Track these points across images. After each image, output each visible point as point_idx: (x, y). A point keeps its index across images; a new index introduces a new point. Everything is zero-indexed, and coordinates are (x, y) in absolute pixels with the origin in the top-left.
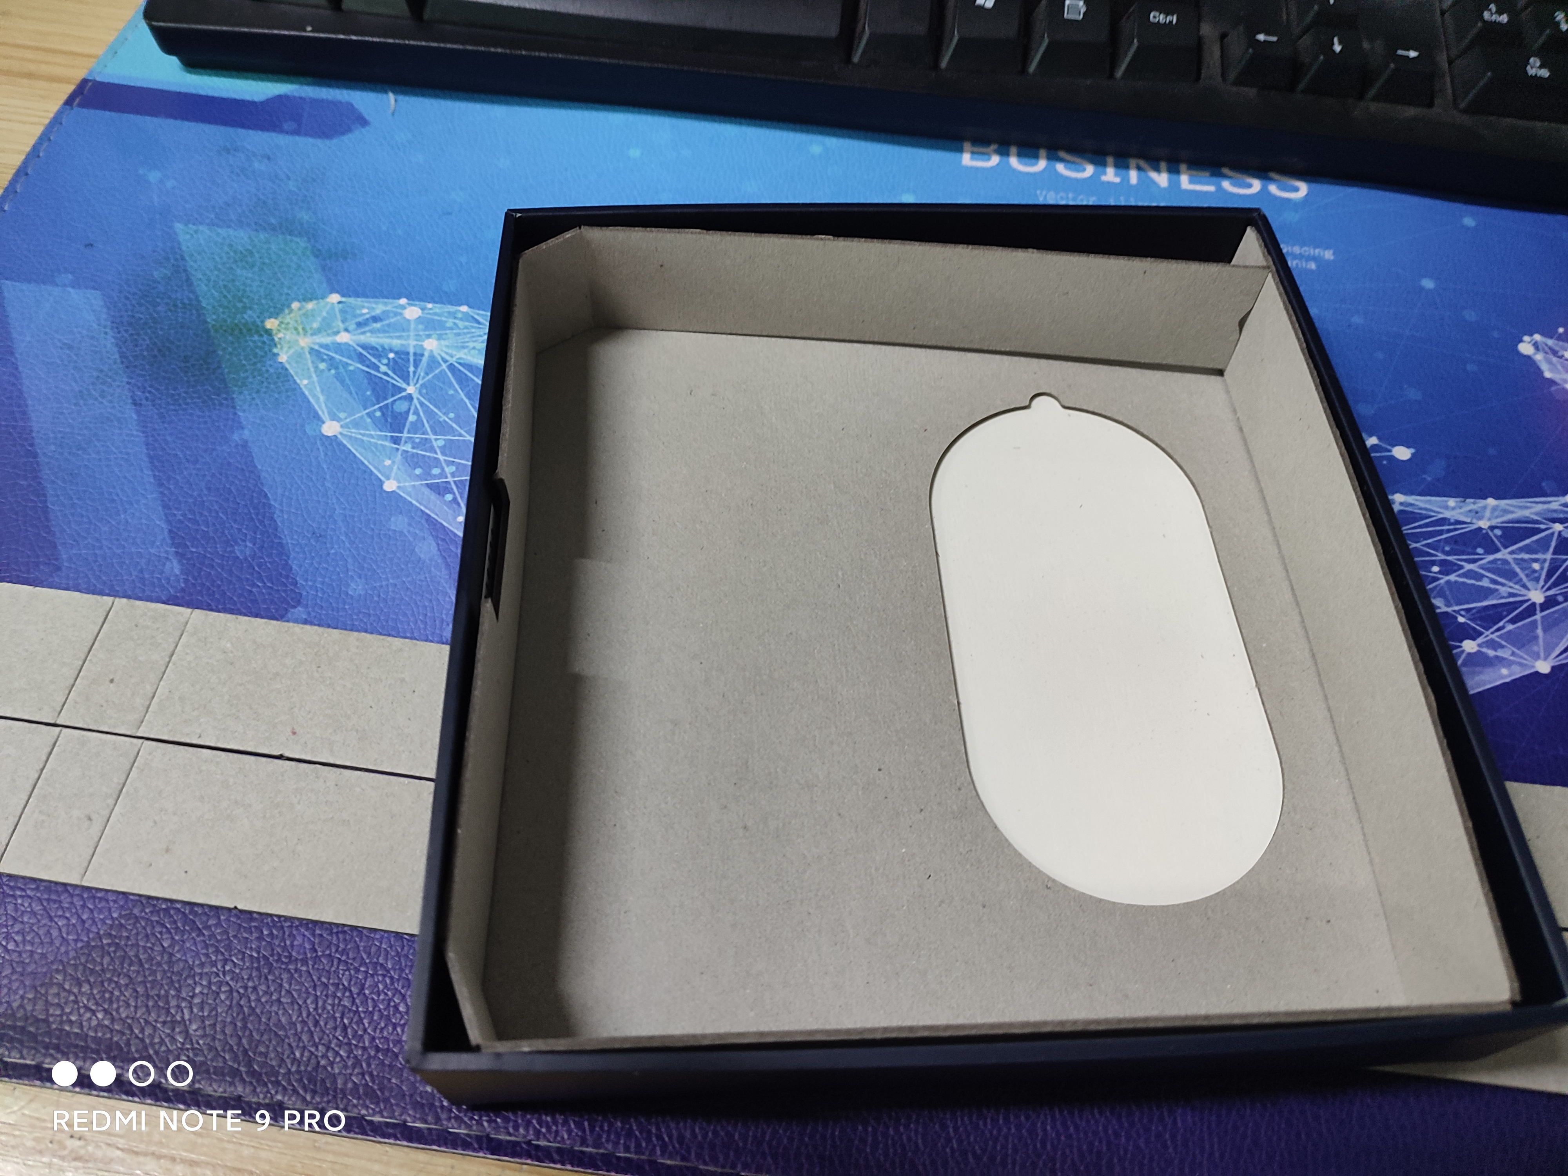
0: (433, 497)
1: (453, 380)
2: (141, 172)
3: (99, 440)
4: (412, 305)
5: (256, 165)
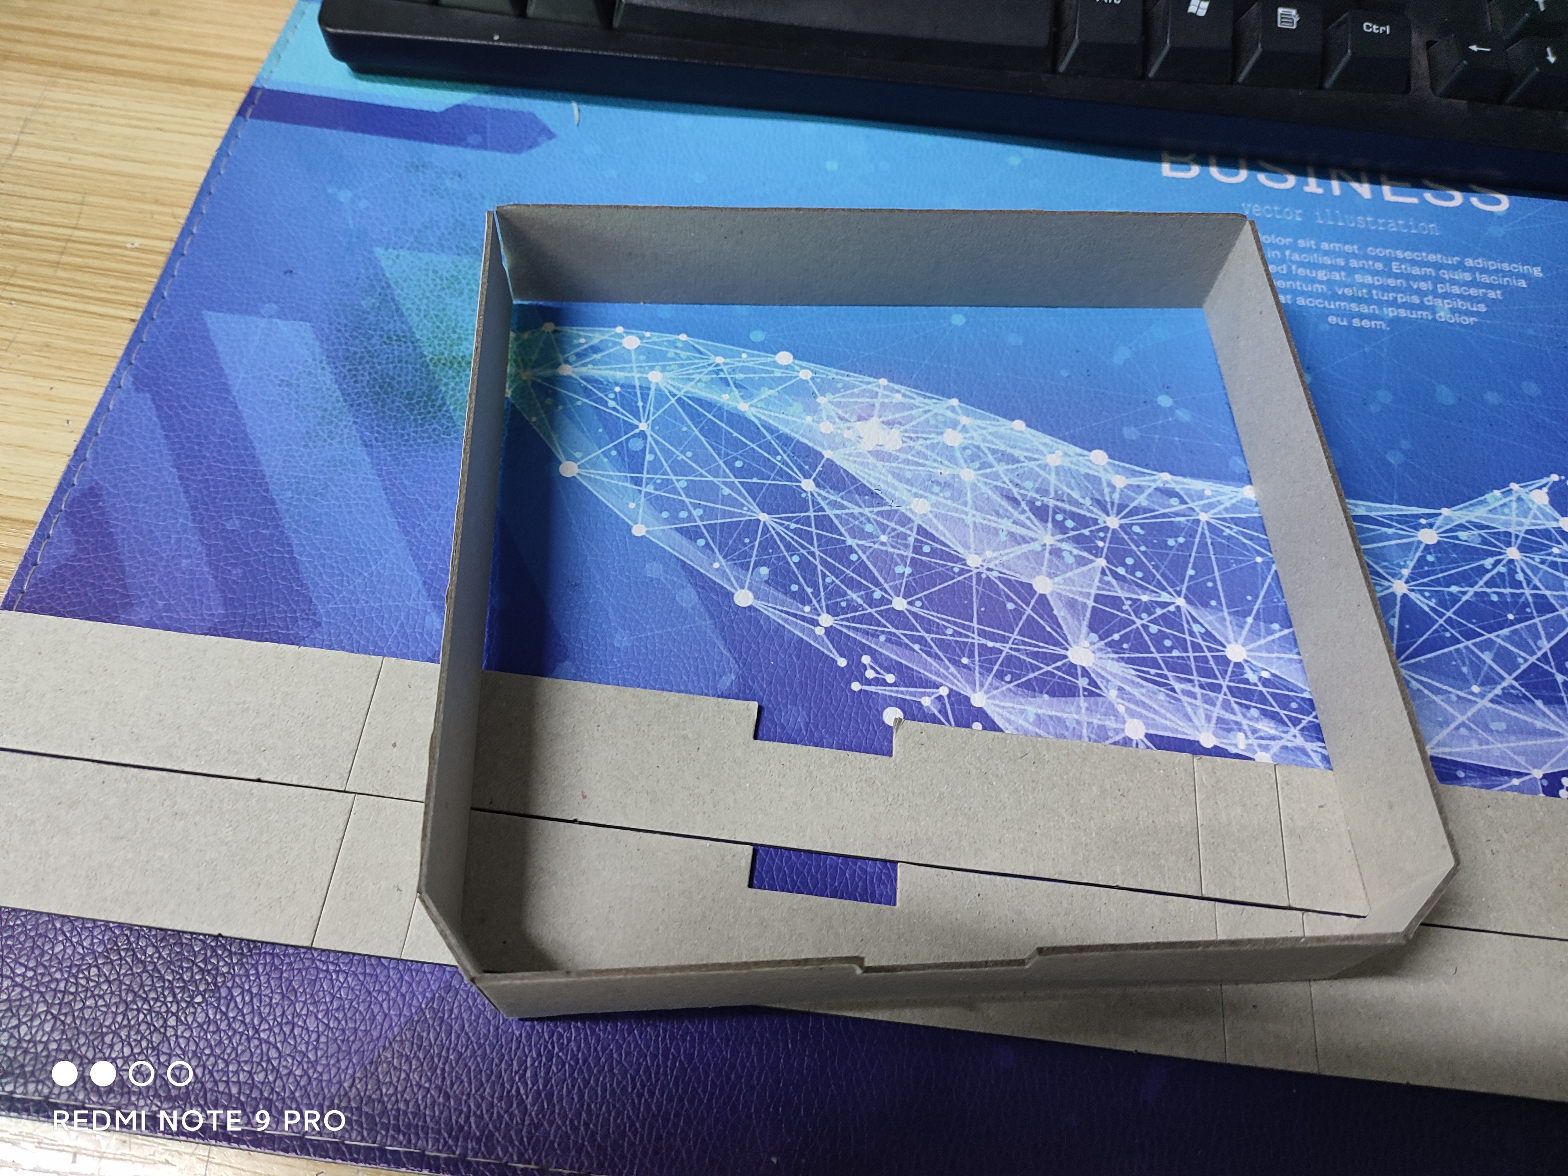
0: (685, 542)
1: (684, 415)
2: (330, 191)
3: (336, 486)
4: (628, 333)
5: (448, 183)
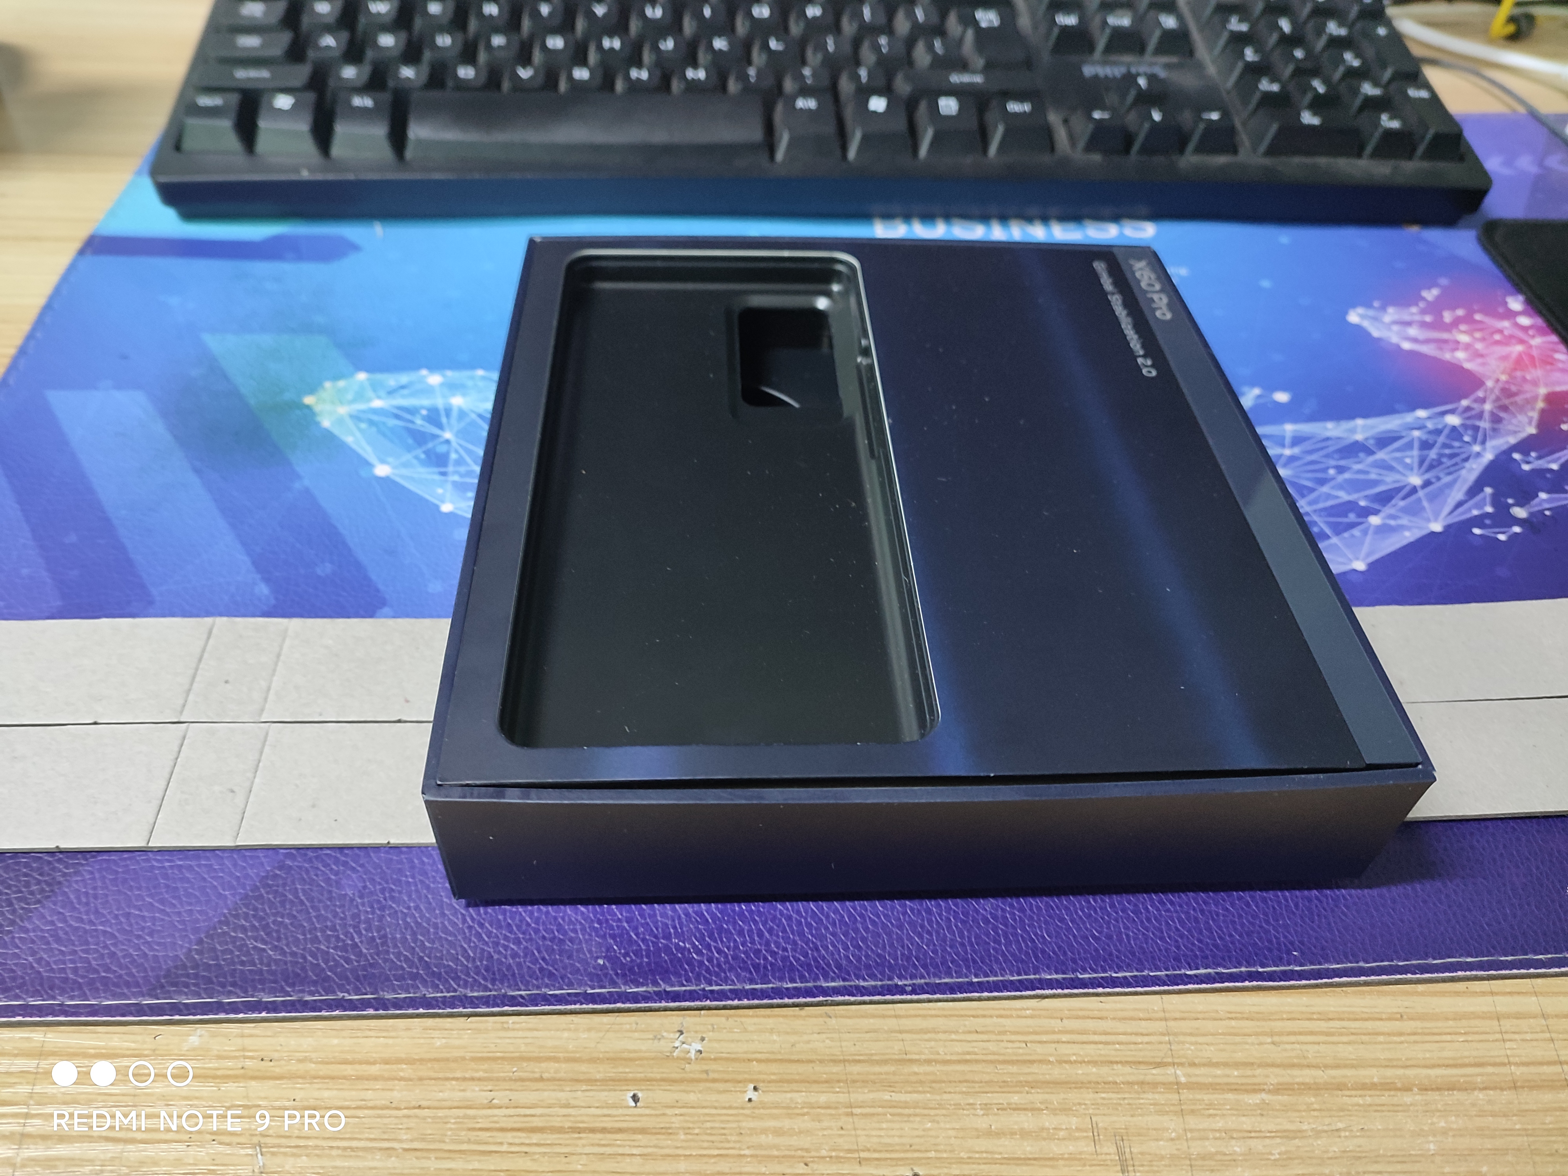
2: (161, 299)
4: (432, 374)
5: (268, 286)
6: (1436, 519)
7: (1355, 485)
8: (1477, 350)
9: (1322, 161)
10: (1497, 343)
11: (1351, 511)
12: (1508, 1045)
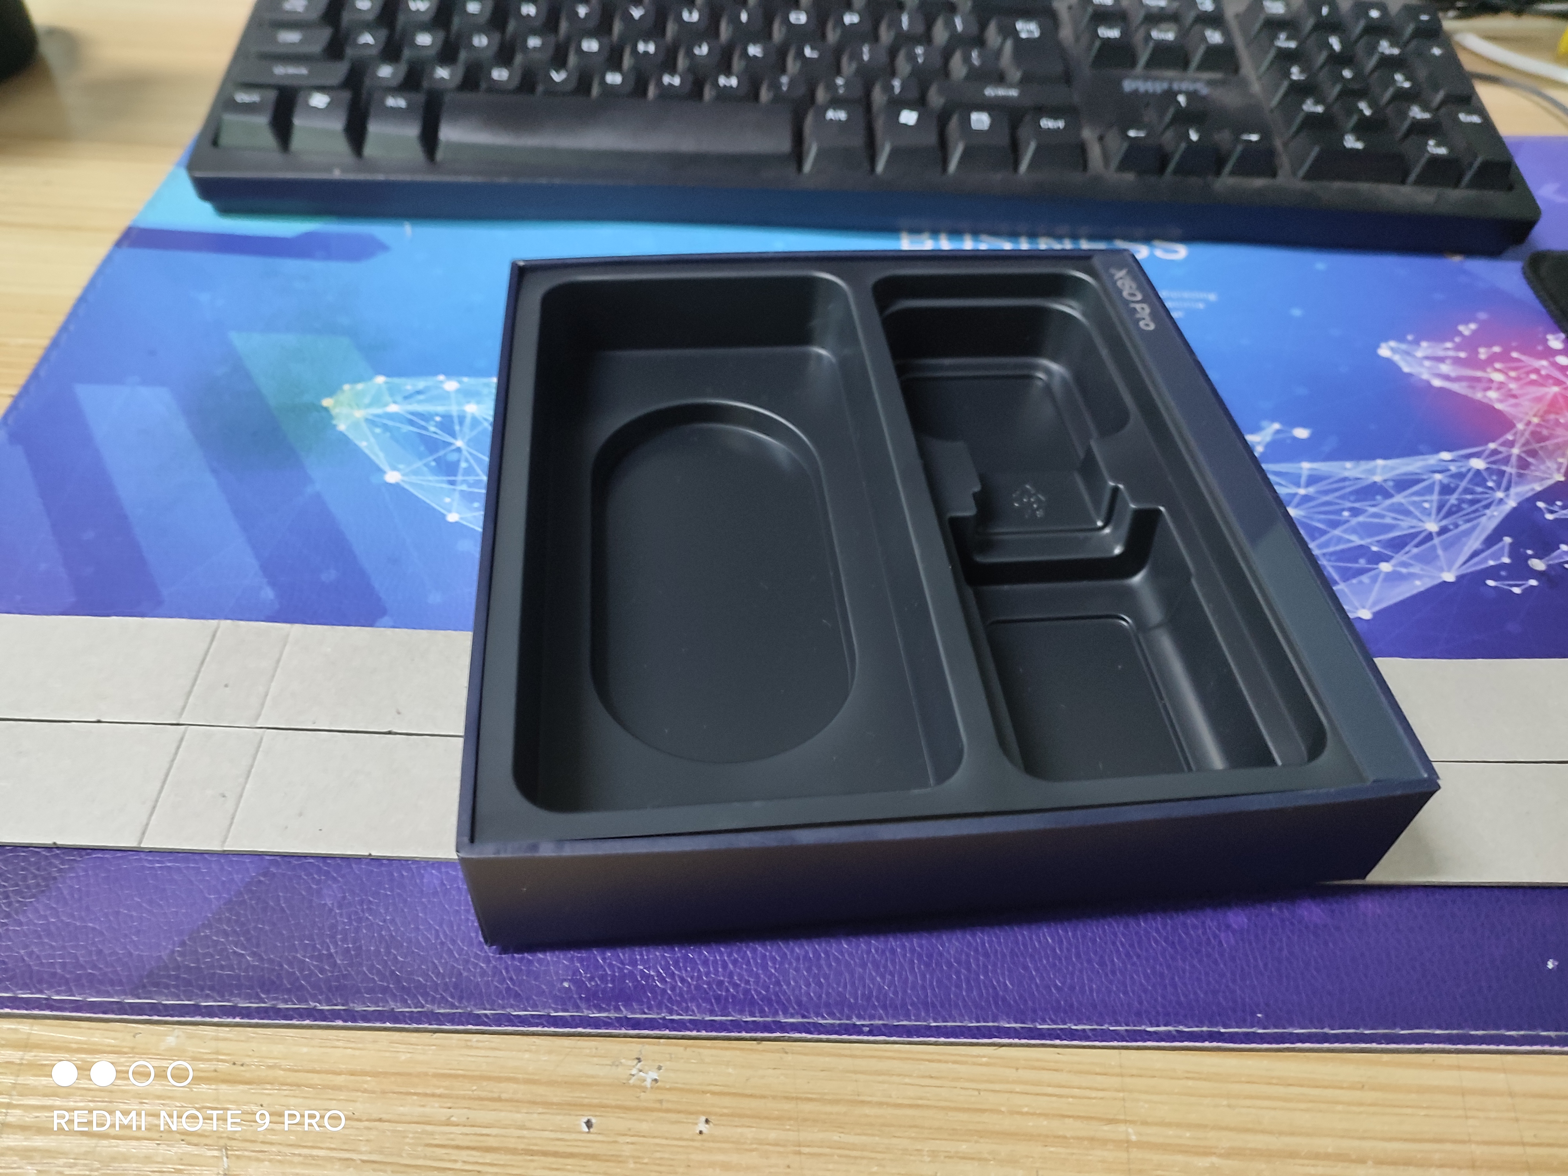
2: (192, 294)
4: (449, 380)
5: (296, 284)
6: (1449, 570)
7: (1369, 530)
8: (1510, 390)
9: (1364, 187)
10: (1533, 383)
11: (1362, 556)
12: (1471, 1122)
